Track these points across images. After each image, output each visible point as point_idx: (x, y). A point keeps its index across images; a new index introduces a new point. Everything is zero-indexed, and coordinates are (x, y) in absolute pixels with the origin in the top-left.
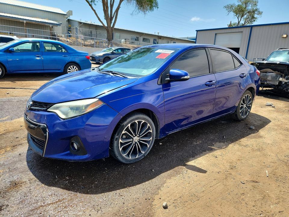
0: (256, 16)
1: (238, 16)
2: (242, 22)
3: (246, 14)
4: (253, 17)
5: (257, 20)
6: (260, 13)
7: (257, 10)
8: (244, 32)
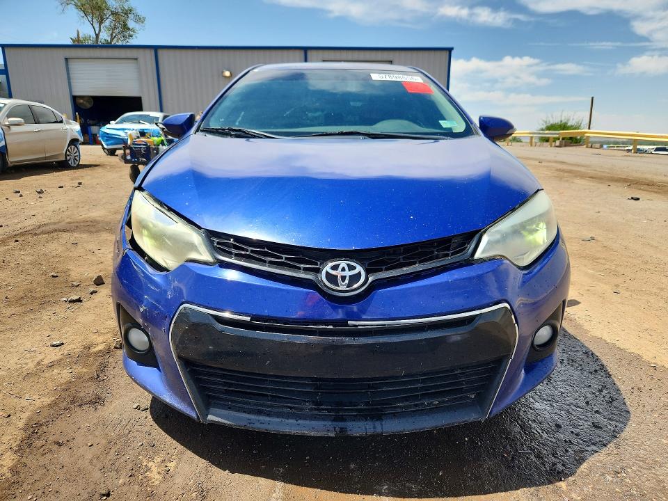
0: (131, 24)
1: (90, 19)
2: (105, 36)
3: (107, 18)
4: (125, 27)
5: (137, 35)
6: (139, 20)
7: (131, 10)
8: (141, 60)
